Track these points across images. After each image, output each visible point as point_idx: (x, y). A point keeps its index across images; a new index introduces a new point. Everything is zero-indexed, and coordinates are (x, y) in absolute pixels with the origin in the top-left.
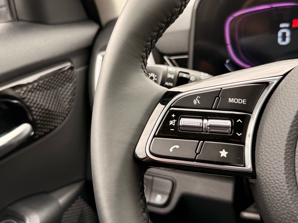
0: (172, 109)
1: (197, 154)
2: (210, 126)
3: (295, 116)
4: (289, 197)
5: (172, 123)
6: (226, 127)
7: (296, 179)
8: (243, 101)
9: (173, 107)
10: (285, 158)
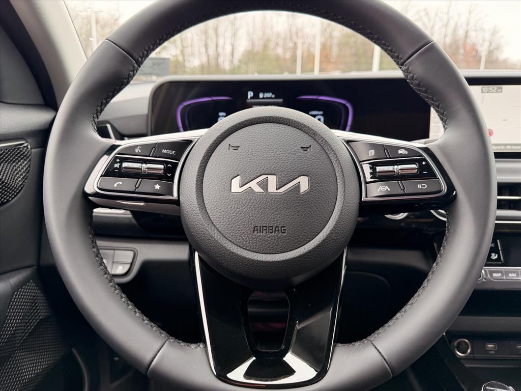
0: (116, 155)
1: (137, 188)
2: (147, 168)
3: (203, 157)
4: (198, 209)
5: (117, 165)
6: (160, 169)
7: (203, 197)
8: (173, 153)
9: (119, 154)
10: (196, 184)
